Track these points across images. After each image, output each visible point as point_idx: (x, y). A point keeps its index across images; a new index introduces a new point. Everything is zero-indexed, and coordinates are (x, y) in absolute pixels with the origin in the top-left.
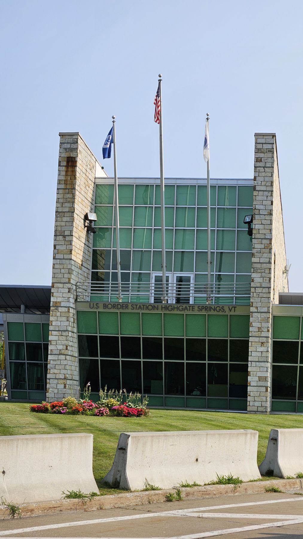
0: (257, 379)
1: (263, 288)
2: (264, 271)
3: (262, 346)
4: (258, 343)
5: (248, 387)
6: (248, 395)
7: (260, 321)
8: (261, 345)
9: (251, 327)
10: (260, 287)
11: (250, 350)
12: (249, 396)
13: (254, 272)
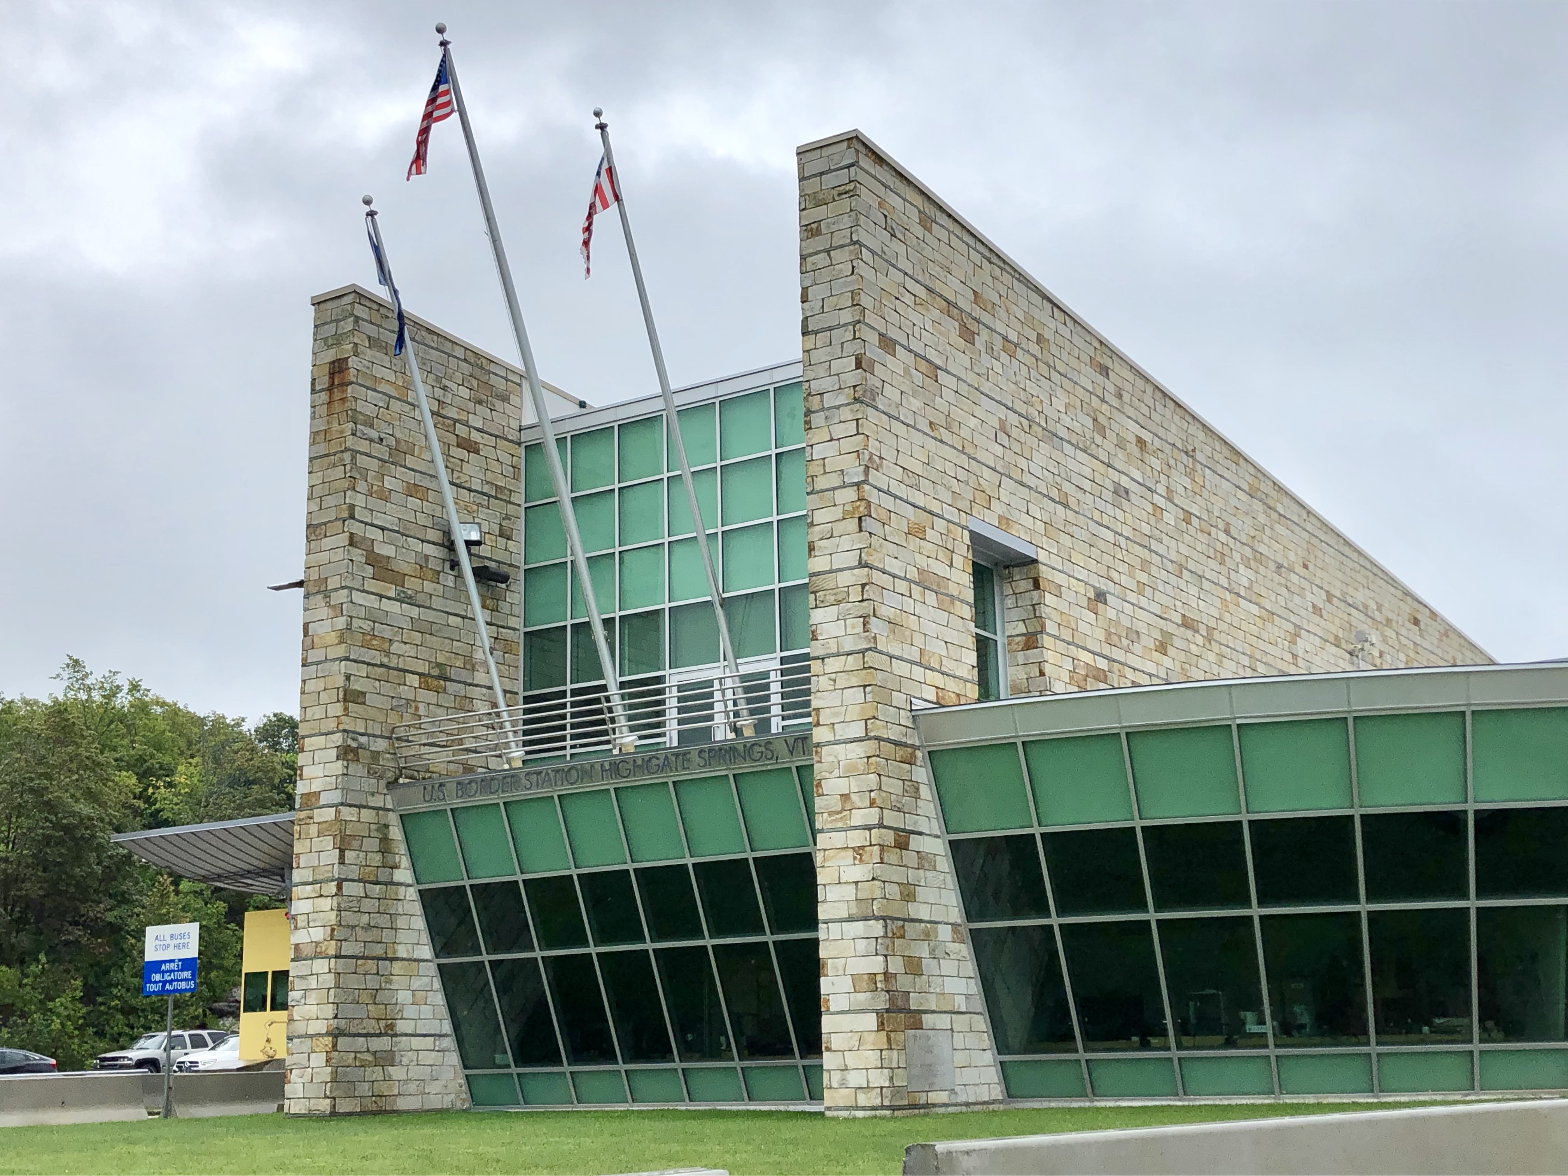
0: (847, 984)
1: (848, 655)
2: (845, 595)
3: (857, 862)
4: (843, 853)
5: (823, 1017)
6: (823, 1048)
7: (844, 773)
8: (855, 858)
9: (819, 795)
10: (838, 655)
11: (820, 880)
12: (828, 1049)
13: (816, 607)
